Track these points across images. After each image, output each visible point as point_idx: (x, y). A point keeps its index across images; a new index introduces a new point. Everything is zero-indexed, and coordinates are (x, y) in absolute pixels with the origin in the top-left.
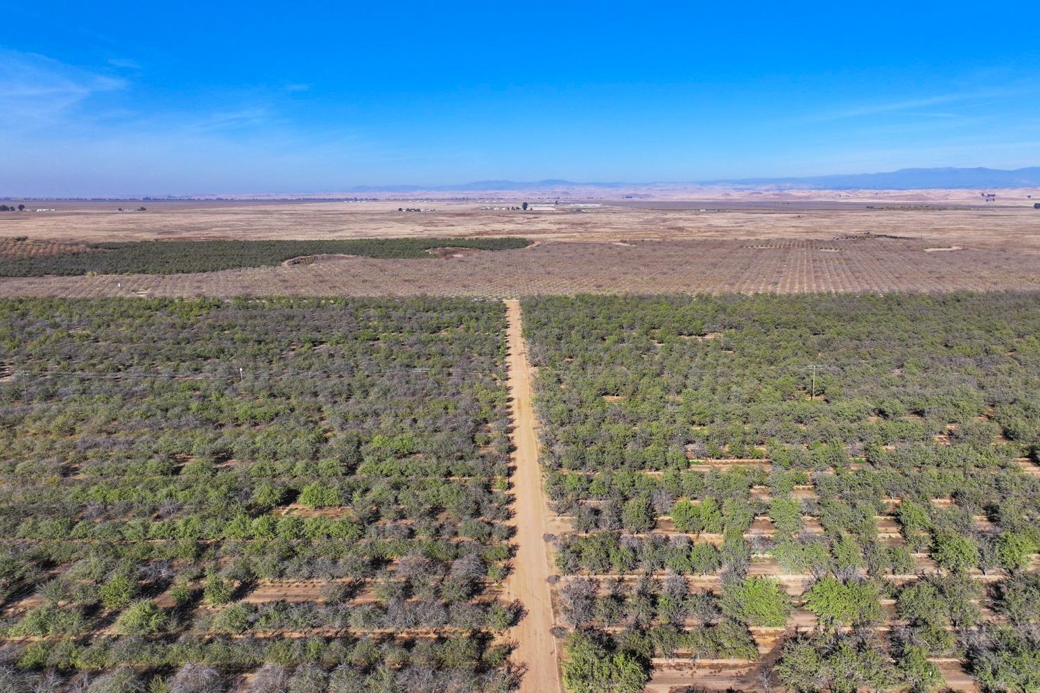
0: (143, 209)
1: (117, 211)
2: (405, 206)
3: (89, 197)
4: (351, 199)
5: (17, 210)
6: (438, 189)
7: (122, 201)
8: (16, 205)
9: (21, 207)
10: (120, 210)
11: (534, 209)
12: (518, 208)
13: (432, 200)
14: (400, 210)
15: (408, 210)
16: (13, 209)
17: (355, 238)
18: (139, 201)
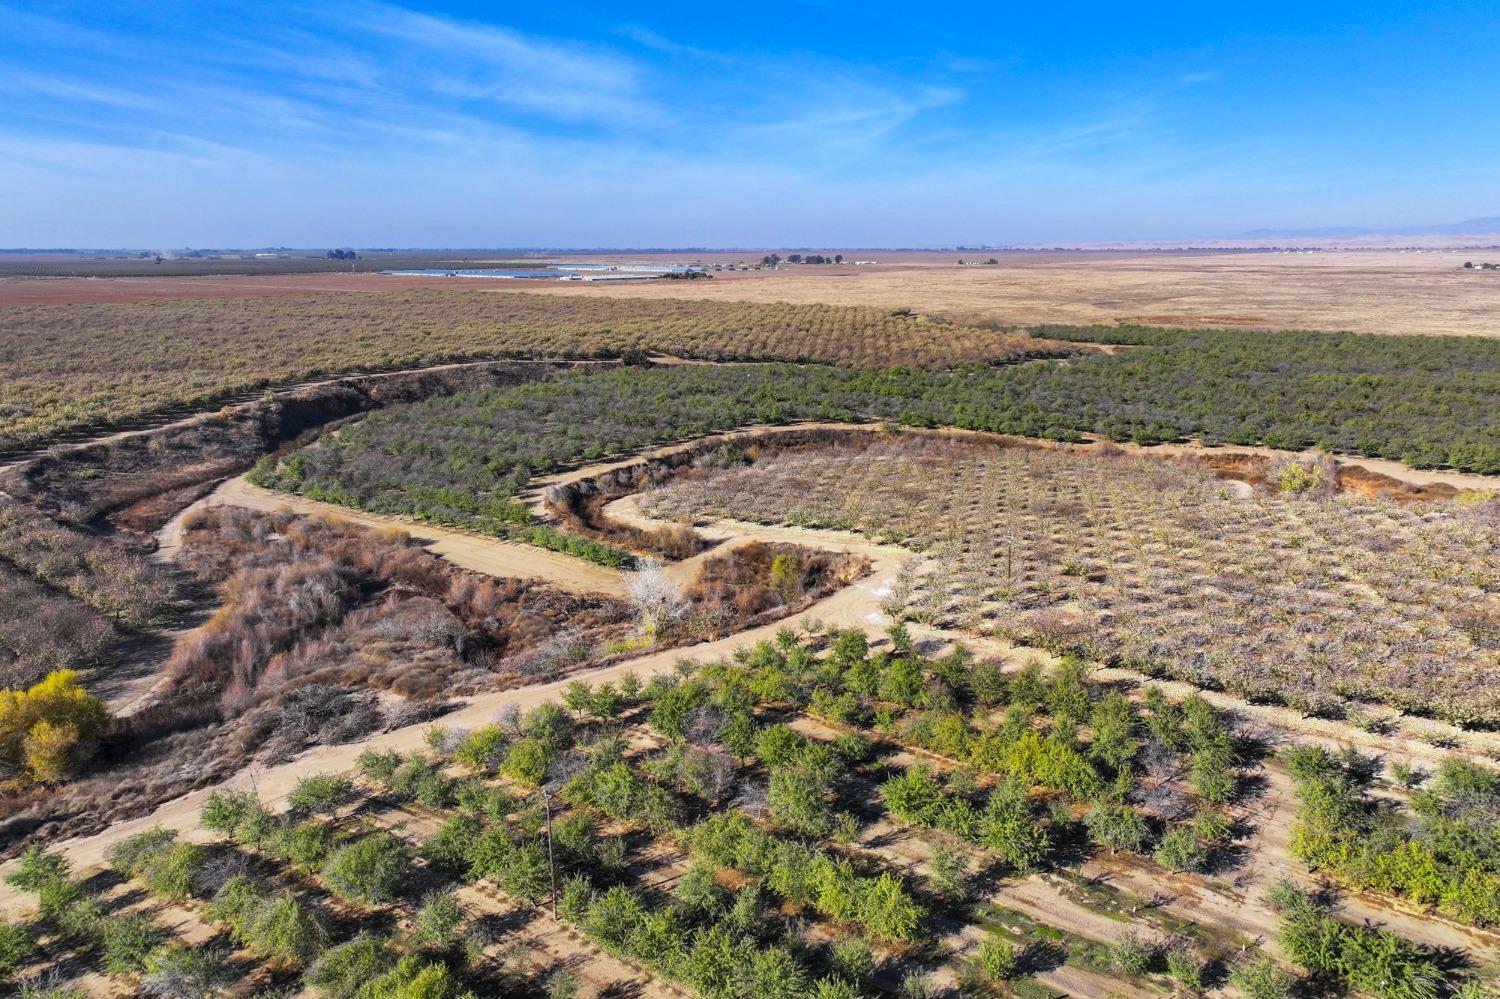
0: (993, 262)
1: (956, 264)
2: (1481, 258)
3: (914, 248)
5: (834, 262)
6: (1428, 230)
8: (833, 257)
9: (838, 259)
10: (960, 262)
14: (1468, 265)
15: (1486, 266)
16: (829, 261)
18: (953, 251)
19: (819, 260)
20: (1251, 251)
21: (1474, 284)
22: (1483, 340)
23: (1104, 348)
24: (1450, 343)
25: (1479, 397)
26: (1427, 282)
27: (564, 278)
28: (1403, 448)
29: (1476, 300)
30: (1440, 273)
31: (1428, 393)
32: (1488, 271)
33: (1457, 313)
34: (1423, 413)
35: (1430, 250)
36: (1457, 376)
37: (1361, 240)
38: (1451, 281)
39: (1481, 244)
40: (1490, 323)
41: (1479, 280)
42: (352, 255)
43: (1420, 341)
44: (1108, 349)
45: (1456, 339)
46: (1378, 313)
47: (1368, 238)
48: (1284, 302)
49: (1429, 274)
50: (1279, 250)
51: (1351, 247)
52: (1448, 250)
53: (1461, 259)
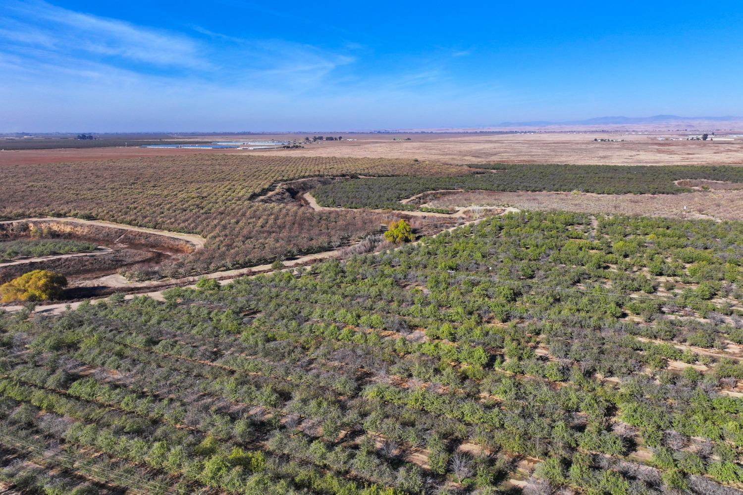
0: (409, 139)
1: (392, 140)
2: (599, 137)
4: (523, 132)
5: (338, 139)
6: (574, 123)
7: (396, 133)
9: (340, 138)
10: (394, 139)
11: (714, 139)
12: (698, 139)
13: (607, 132)
14: (596, 140)
15: (602, 140)
16: (336, 139)
17: (626, 165)
19: (331, 139)
20: (507, 133)
21: (600, 148)
22: (607, 166)
23: (493, 171)
24: (598, 167)
25: (609, 179)
26: (583, 146)
27: (239, 148)
28: (594, 190)
29: (602, 154)
30: (586, 143)
31: (597, 179)
32: (603, 142)
33: (596, 158)
34: (597, 183)
35: (579, 132)
36: (602, 175)
37: (550, 128)
38: (592, 146)
39: (597, 129)
40: (607, 161)
41: (601, 146)
42: (91, 137)
43: (589, 166)
44: (494, 171)
45: (599, 166)
46: (571, 158)
47: (553, 127)
48: (539, 155)
49: (583, 143)
50: (518, 132)
51: (547, 131)
52: (585, 132)
53: (593, 137)
